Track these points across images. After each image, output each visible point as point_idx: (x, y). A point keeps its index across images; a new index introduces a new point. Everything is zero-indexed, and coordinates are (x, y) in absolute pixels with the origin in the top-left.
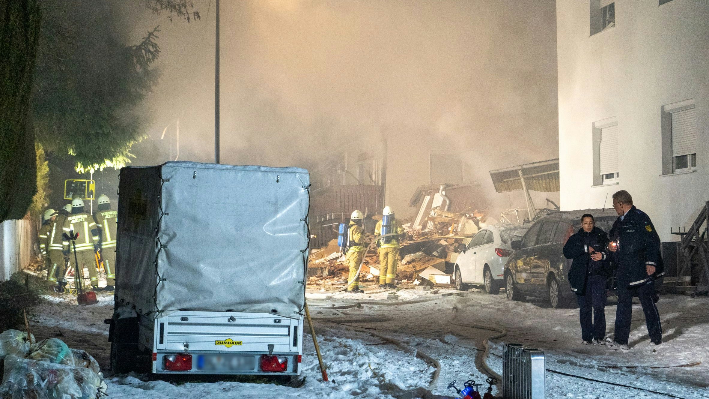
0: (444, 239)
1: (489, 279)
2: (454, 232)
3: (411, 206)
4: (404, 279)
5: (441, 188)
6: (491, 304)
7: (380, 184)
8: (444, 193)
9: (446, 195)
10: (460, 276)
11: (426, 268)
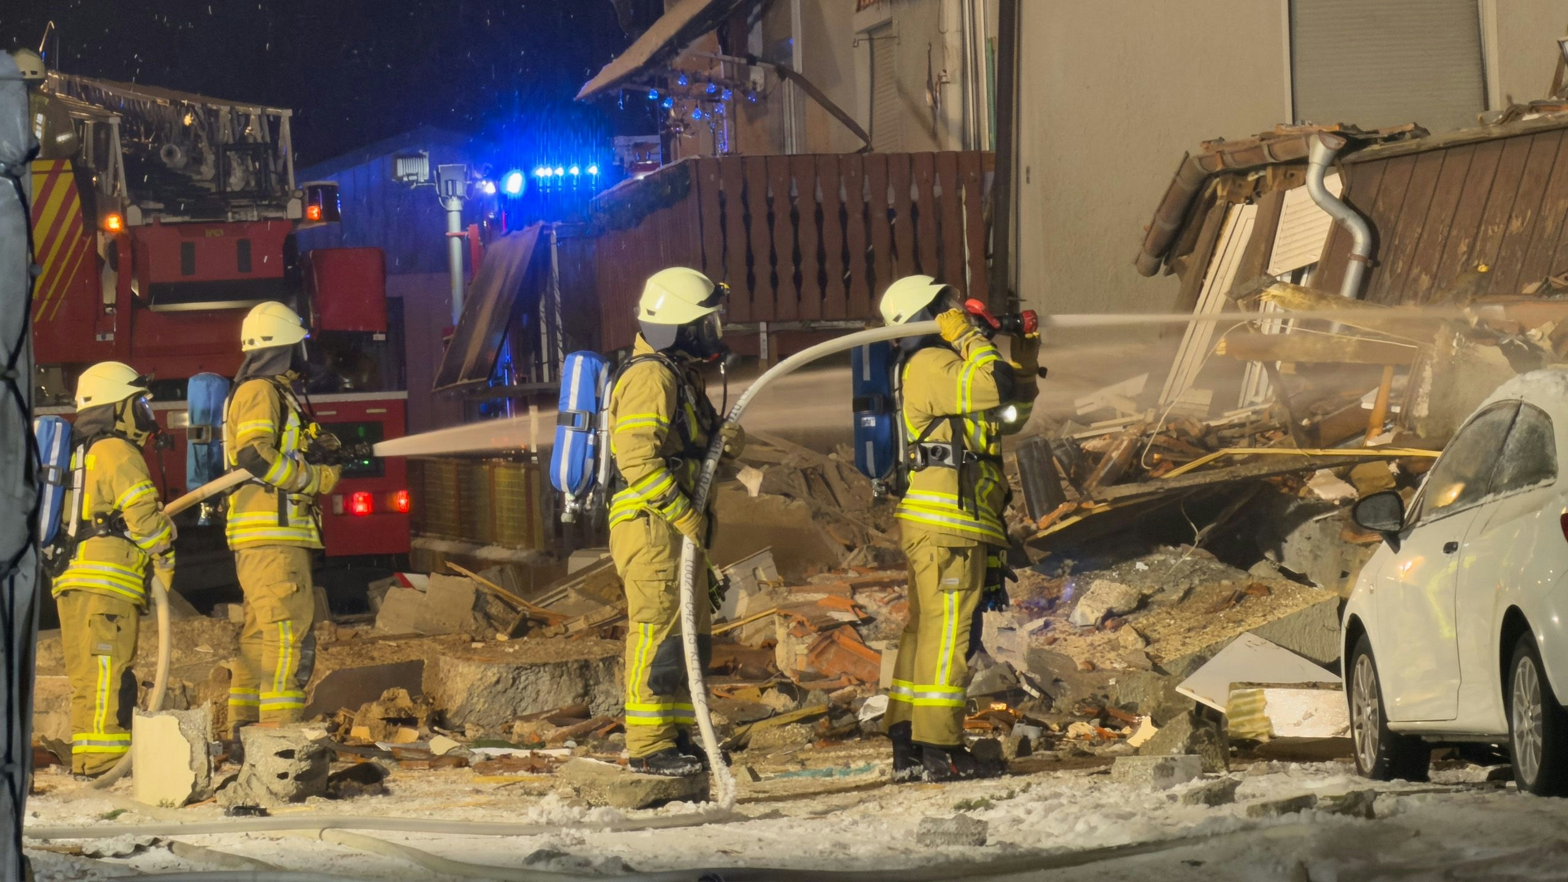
0: (1328, 463)
1: (1535, 703)
2: (1394, 418)
3: (1155, 271)
4: (1087, 717)
5: (1319, 153)
6: (1517, 859)
7: (987, 145)
8: (1335, 184)
9: (1346, 201)
10: (1376, 691)
11: (1213, 650)
